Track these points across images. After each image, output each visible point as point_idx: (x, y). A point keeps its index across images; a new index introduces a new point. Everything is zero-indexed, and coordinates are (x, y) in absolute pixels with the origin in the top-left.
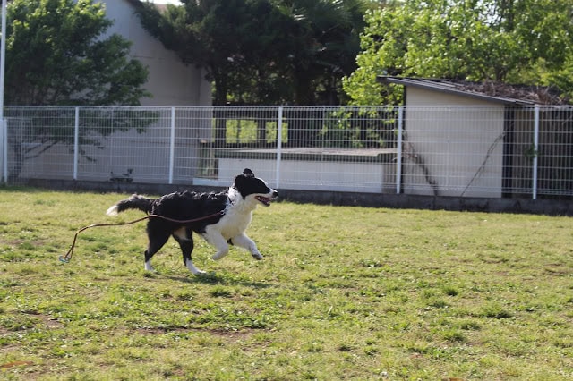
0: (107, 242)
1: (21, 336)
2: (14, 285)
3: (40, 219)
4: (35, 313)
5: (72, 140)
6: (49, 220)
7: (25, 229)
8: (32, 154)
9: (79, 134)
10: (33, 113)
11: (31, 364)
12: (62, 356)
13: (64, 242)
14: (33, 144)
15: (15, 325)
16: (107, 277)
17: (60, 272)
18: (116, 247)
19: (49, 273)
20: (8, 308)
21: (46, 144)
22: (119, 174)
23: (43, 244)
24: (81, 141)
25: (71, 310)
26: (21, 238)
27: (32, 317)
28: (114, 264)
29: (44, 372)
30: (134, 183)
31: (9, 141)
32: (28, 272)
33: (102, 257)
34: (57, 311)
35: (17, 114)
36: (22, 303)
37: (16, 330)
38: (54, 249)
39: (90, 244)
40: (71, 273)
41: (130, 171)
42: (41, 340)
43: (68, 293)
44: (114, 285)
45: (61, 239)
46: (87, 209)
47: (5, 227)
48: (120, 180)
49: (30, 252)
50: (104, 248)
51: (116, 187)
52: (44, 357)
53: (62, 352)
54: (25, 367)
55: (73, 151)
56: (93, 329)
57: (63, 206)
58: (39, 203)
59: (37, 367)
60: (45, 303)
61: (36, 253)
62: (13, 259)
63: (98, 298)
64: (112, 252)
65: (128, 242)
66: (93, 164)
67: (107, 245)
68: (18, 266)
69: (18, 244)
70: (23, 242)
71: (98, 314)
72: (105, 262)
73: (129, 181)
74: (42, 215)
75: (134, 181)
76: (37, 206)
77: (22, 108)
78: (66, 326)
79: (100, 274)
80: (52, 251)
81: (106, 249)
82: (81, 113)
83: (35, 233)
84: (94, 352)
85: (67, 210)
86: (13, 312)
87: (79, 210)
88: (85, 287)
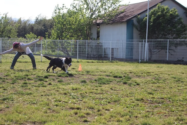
0: (179, 79)
1: (160, 105)
2: (156, 90)
3: (159, 72)
4: (163, 99)
5: (167, 49)
6: (162, 72)
7: (156, 75)
8: (155, 53)
9: (169, 47)
10: (155, 41)
11: (165, 113)
12: (173, 111)
13: (167, 79)
14: (155, 50)
15: (158, 102)
16: (182, 89)
17: (168, 87)
18: (182, 80)
19: (165, 88)
20: (156, 97)
21: (159, 50)
22: (180, 59)
23: (161, 79)
24: (169, 49)
25: (173, 98)
26: (155, 77)
27: (163, 100)
28: (183, 85)
29: (169, 116)
30: (185, 62)
31: (149, 49)
32: (159, 87)
33: (179, 83)
34: (169, 98)
35: (151, 41)
36: (159, 95)
37: (159, 103)
38: (165, 80)
39: (175, 79)
40: (171, 88)
41: (183, 58)
42: (166, 106)
43: (171, 93)
44: (185, 91)
45: (166, 78)
46: (172, 69)
47: (150, 74)
48: (180, 61)
49: (158, 81)
50: (179, 81)
51: (179, 63)
52: (168, 111)
53: (173, 110)
54: (164, 114)
55: (167, 52)
56: (180, 104)
57: (165, 68)
58: (158, 67)
59: (167, 114)
60: (166, 96)
61: (160, 81)
62: (154, 83)
63: (181, 95)
64: (182, 82)
65: (186, 79)
66: (172, 56)
67: (180, 80)
68: (156, 85)
69: (154, 79)
70: (156, 78)
71: (182, 100)
72: (180, 85)
73: (183, 61)
74: (160, 71)
75: (184, 61)
76: (158, 68)
77: (153, 40)
78: (173, 103)
79: (179, 88)
80: (164, 81)
81: (180, 81)
82: (169, 41)
83: (159, 76)
84: (183, 111)
85: (166, 69)
86: (157, 98)
87: (170, 69)
88: (176, 92)
